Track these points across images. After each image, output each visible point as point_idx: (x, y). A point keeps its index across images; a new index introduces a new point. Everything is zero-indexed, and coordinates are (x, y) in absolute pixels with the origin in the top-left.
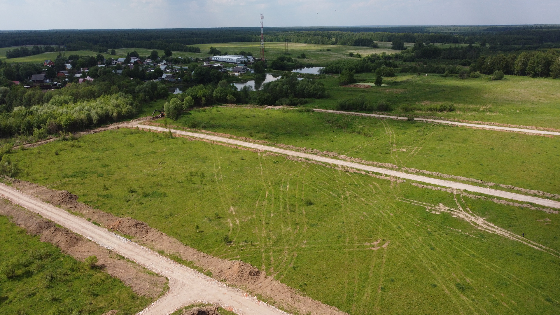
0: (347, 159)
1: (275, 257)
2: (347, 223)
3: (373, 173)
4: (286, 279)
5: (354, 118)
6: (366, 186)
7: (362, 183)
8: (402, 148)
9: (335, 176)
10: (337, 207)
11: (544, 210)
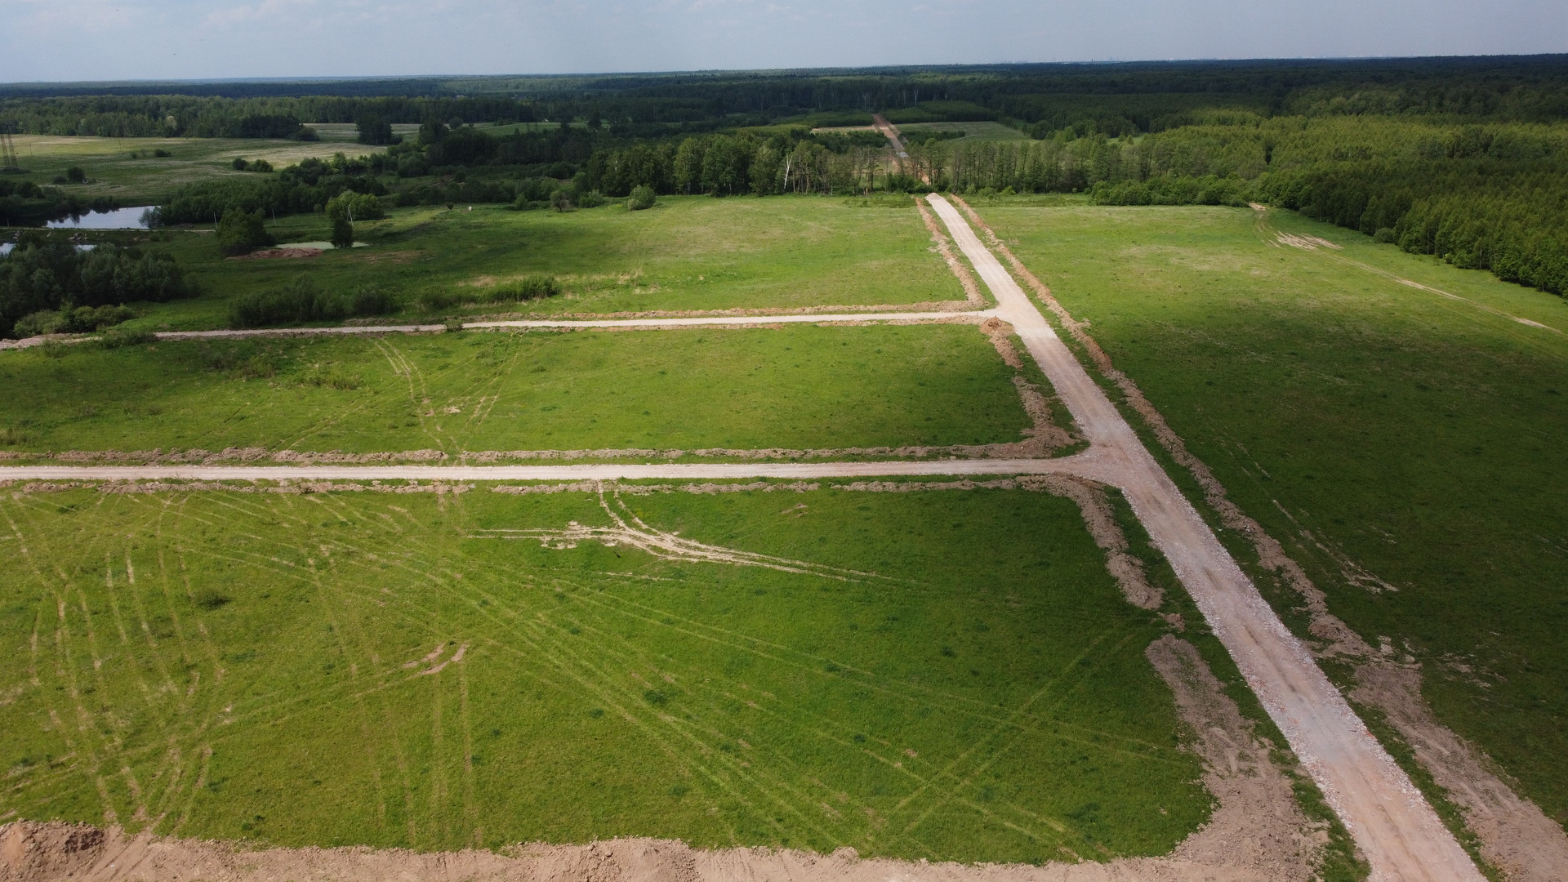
0: (300, 458)
1: (141, 777)
2: (342, 626)
3: (383, 482)
4: (195, 824)
5: (292, 345)
6: (371, 521)
7: (358, 515)
8: (449, 405)
9: (275, 510)
10: (303, 591)
11: (792, 487)
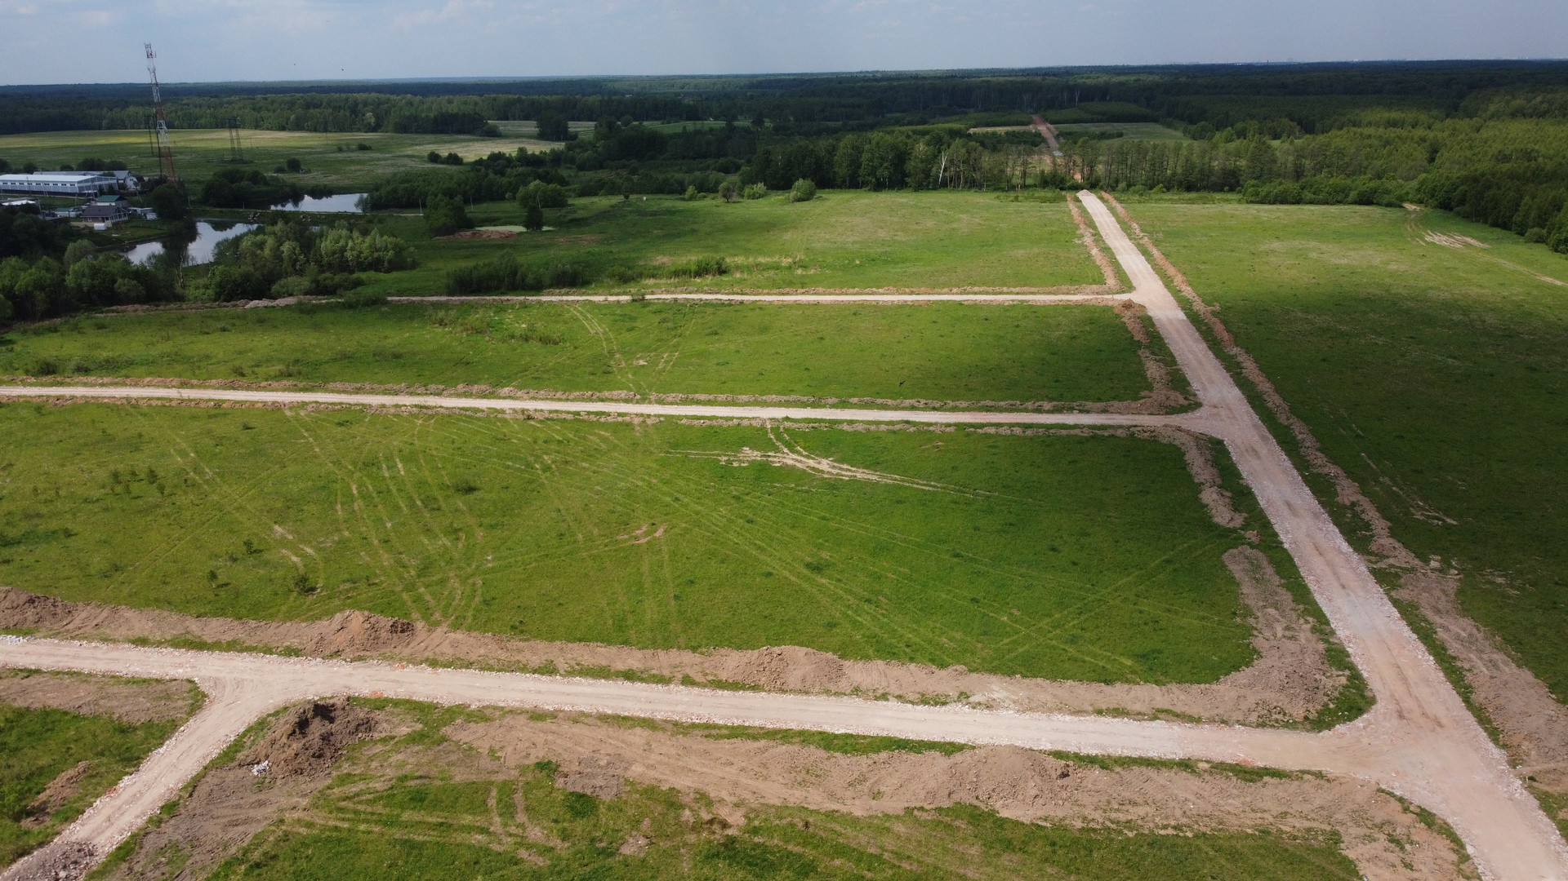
0: (519, 394)
1: (433, 594)
2: (567, 510)
3: (589, 413)
4: (476, 623)
5: (500, 308)
6: (582, 440)
7: (571, 436)
8: (637, 359)
9: (504, 430)
10: (534, 485)
11: (931, 428)
